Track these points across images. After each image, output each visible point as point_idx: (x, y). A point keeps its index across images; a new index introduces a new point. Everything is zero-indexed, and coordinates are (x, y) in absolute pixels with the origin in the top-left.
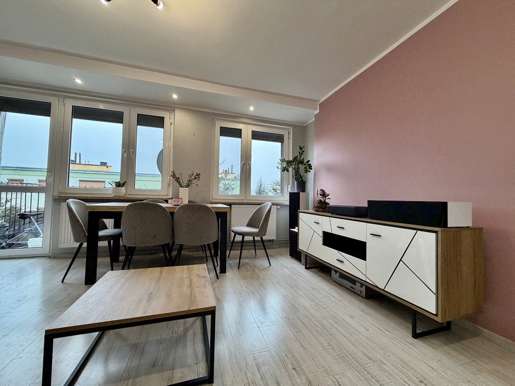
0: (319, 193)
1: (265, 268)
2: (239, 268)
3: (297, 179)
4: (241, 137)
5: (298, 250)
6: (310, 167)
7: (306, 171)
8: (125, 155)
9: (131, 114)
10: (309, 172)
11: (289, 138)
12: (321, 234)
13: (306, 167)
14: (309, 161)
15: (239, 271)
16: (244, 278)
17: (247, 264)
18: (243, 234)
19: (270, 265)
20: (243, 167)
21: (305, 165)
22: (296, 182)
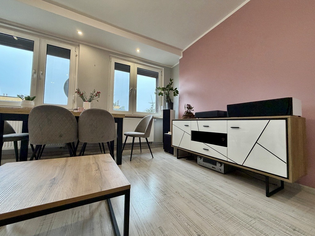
0: (186, 107)
1: (150, 160)
2: (131, 161)
3: (167, 101)
4: (129, 72)
5: (172, 146)
6: (177, 92)
7: (175, 95)
8: (35, 76)
9: (41, 44)
10: (177, 95)
11: (162, 75)
12: (190, 133)
13: (175, 92)
14: (176, 89)
15: (131, 162)
16: (136, 167)
17: (136, 157)
18: (134, 136)
19: (153, 158)
20: (131, 91)
21: (174, 91)
22: (167, 103)
